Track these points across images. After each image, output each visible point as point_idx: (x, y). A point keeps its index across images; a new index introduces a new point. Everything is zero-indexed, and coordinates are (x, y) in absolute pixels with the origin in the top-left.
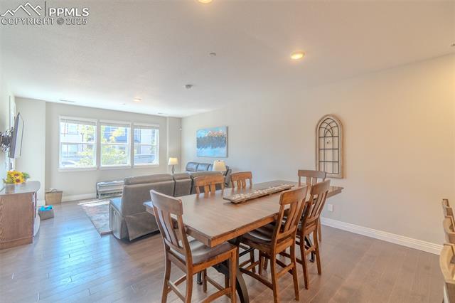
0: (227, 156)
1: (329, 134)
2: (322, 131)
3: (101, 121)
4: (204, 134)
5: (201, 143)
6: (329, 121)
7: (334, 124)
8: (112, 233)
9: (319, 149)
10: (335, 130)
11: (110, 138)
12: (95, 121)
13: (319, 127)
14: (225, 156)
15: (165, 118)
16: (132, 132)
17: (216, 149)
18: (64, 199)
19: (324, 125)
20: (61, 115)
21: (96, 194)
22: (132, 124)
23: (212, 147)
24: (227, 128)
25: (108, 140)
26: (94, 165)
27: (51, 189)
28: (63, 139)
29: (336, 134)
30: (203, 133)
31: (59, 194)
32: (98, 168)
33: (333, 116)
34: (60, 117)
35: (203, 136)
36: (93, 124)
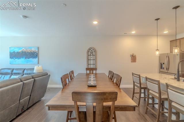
0: (38, 63)
1: (92, 54)
2: (89, 53)
4: (17, 50)
5: (14, 55)
6: (92, 50)
7: (93, 51)
9: (88, 60)
10: (94, 53)
13: (88, 52)
14: (37, 63)
17: (28, 59)
19: (90, 51)
23: (26, 58)
24: (38, 48)
29: (94, 54)
30: (15, 49)
33: (93, 48)
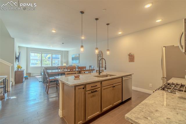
0: (79, 63)
2: (99, 55)
3: (42, 52)
5: (73, 59)
7: (101, 53)
8: (42, 82)
9: (98, 60)
11: (46, 57)
16: (52, 56)
17: (76, 61)
18: (31, 75)
24: (79, 54)
25: (46, 58)
26: (40, 66)
27: (28, 72)
28: (31, 58)
30: (73, 56)
31: (30, 74)
32: (41, 67)
33: (101, 51)
34: (30, 52)
36: (40, 53)
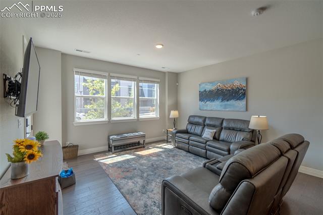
3: (111, 74)
4: (209, 87)
12: (107, 74)
14: (244, 109)
15: (164, 73)
16: (138, 86)
17: (226, 102)
18: (80, 152)
20: (76, 68)
21: (108, 146)
22: (138, 78)
23: (223, 100)
24: (247, 80)
26: (105, 118)
27: (68, 144)
30: (207, 86)
31: (76, 147)
32: (109, 122)
34: (75, 70)
35: (208, 90)
36: (104, 77)
